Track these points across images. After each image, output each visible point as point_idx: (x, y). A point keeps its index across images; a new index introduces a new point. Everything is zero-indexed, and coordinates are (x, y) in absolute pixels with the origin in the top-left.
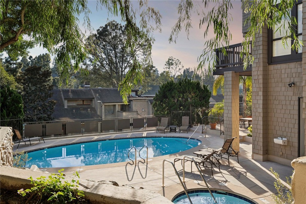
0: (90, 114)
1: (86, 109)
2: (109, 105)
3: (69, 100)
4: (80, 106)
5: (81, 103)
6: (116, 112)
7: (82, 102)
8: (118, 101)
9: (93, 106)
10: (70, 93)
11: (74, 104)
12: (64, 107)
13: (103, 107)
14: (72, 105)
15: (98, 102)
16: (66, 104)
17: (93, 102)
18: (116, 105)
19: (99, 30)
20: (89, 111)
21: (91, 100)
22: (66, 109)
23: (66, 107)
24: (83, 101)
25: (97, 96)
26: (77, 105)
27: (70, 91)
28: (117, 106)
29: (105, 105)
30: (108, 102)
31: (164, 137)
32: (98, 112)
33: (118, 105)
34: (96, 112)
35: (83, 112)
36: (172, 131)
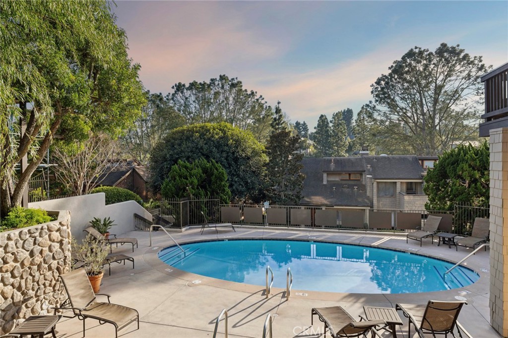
0: (356, 194)
1: (351, 187)
2: (386, 182)
3: (330, 173)
4: (344, 182)
5: (347, 177)
6: (397, 193)
7: (348, 175)
8: (401, 176)
9: (364, 183)
10: (332, 163)
11: (336, 179)
12: (323, 182)
13: (375, 184)
14: (333, 179)
15: (368, 178)
16: (325, 179)
17: (363, 177)
18: (397, 183)
19: (392, 66)
20: (355, 189)
21: (361, 173)
22: (324, 185)
23: (325, 183)
24: (350, 174)
25: (369, 168)
26: (342, 180)
27: (333, 161)
28: (398, 185)
29: (377, 182)
30: (383, 177)
31: (411, 253)
32: (368, 192)
33: (400, 183)
34: (366, 192)
35: (346, 190)
36: (445, 244)
